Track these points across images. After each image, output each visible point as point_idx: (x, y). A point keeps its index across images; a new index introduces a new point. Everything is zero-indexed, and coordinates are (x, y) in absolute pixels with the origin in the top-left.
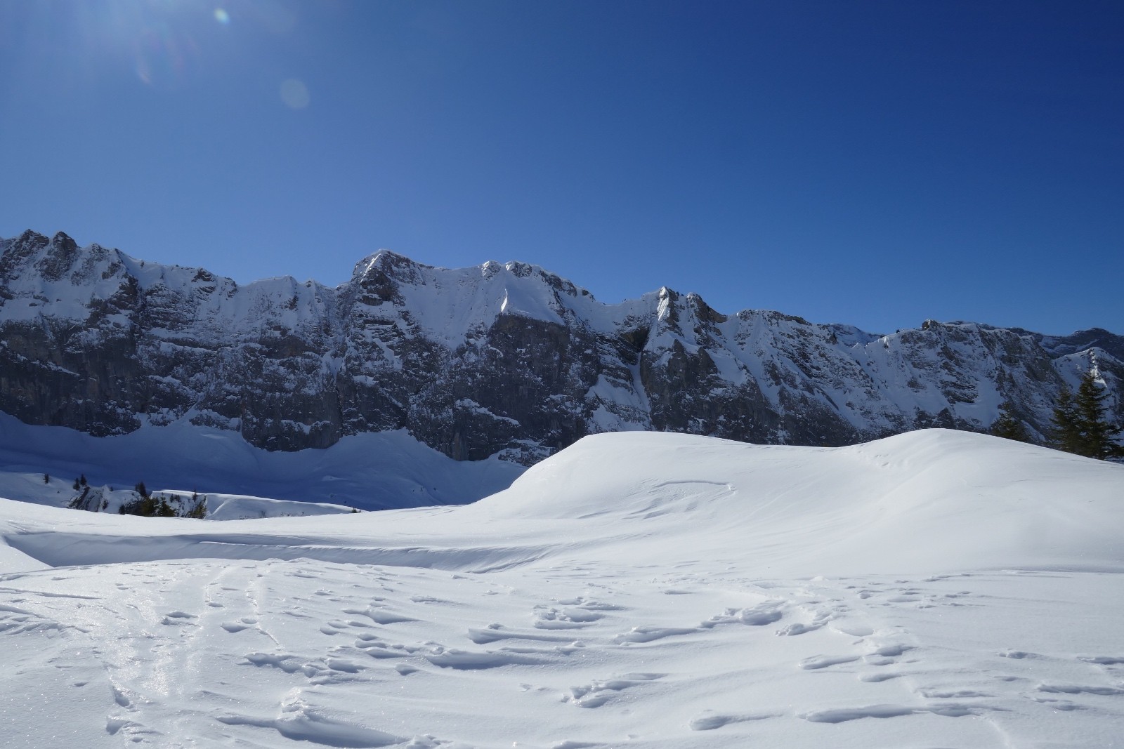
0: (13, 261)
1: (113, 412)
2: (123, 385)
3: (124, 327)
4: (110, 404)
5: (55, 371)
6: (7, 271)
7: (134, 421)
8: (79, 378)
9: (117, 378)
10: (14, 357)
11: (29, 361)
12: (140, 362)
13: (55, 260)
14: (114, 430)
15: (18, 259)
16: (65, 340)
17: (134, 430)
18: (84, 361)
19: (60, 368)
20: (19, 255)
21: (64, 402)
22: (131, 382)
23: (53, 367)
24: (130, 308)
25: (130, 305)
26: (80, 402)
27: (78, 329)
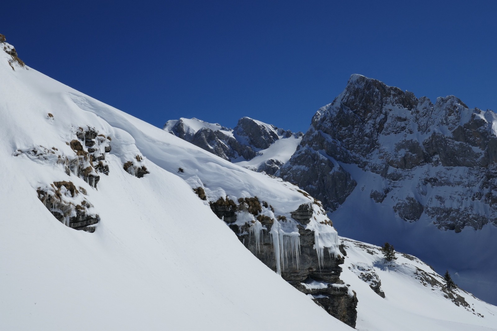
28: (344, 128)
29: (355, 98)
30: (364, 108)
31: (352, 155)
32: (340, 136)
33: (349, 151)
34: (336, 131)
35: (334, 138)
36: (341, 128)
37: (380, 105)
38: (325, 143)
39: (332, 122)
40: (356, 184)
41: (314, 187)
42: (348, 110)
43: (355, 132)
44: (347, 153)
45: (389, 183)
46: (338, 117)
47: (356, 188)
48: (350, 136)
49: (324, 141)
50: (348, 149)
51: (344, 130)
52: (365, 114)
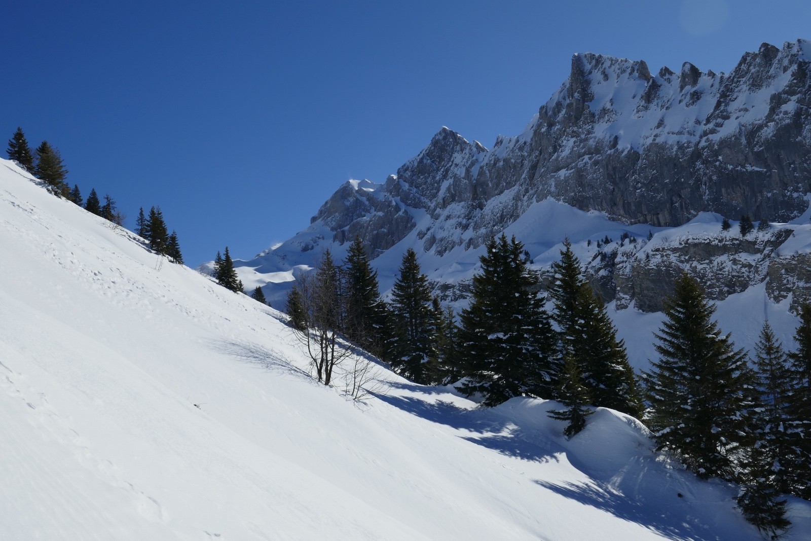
0: (734, 85)
1: (791, 197)
2: (795, 170)
3: (790, 113)
4: (788, 191)
5: (750, 172)
6: (729, 96)
7: (804, 202)
8: (766, 172)
9: (790, 164)
10: (726, 169)
11: (735, 168)
12: (804, 142)
13: (758, 71)
14: (792, 215)
15: (738, 81)
16: (752, 140)
17: (804, 211)
18: (766, 156)
19: (753, 168)
20: (739, 78)
21: (760, 198)
22: (800, 164)
23: (749, 168)
24: (799, 92)
25: (799, 90)
26: (769, 195)
27: (760, 127)
28: (422, 177)
29: (434, 149)
30: (439, 157)
31: (423, 201)
32: (418, 184)
33: (423, 197)
34: (414, 180)
35: (411, 186)
36: (419, 177)
37: (450, 153)
38: (401, 190)
39: (412, 171)
40: (415, 226)
41: (385, 230)
42: (428, 160)
43: (429, 180)
44: (419, 199)
45: (433, 222)
46: (418, 166)
47: (415, 229)
48: (425, 184)
49: (400, 189)
50: (422, 196)
51: (421, 179)
52: (439, 163)
